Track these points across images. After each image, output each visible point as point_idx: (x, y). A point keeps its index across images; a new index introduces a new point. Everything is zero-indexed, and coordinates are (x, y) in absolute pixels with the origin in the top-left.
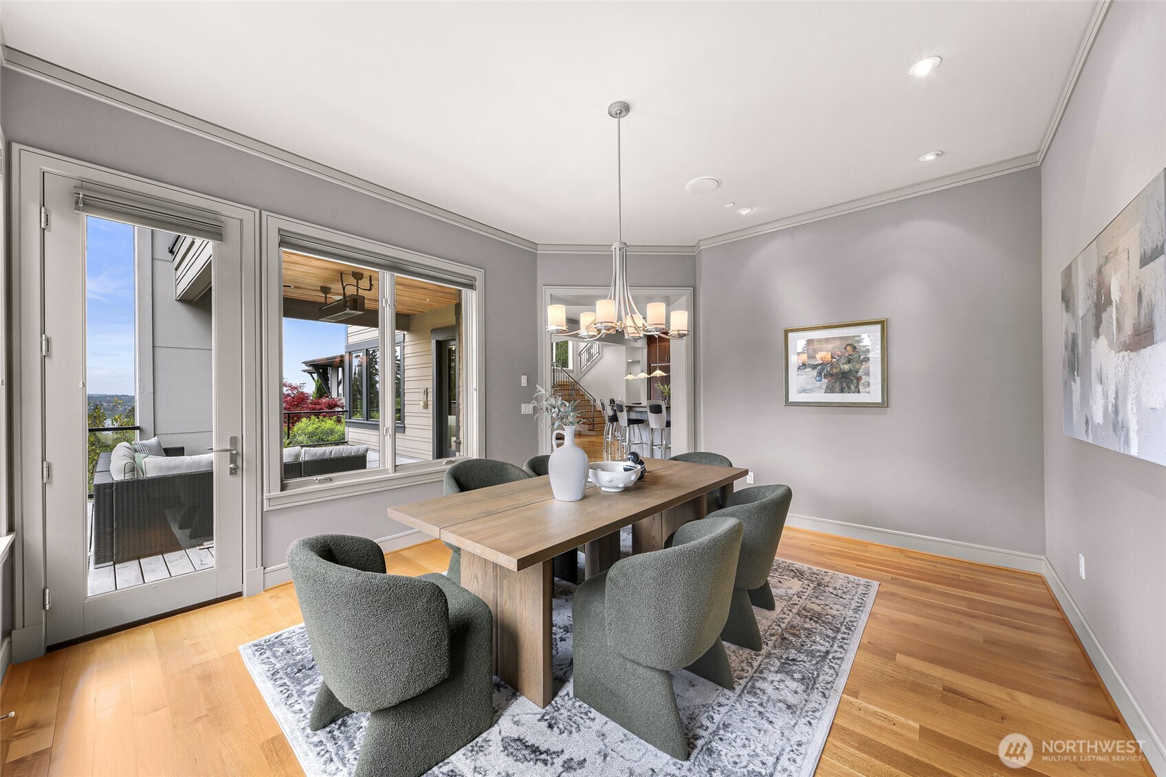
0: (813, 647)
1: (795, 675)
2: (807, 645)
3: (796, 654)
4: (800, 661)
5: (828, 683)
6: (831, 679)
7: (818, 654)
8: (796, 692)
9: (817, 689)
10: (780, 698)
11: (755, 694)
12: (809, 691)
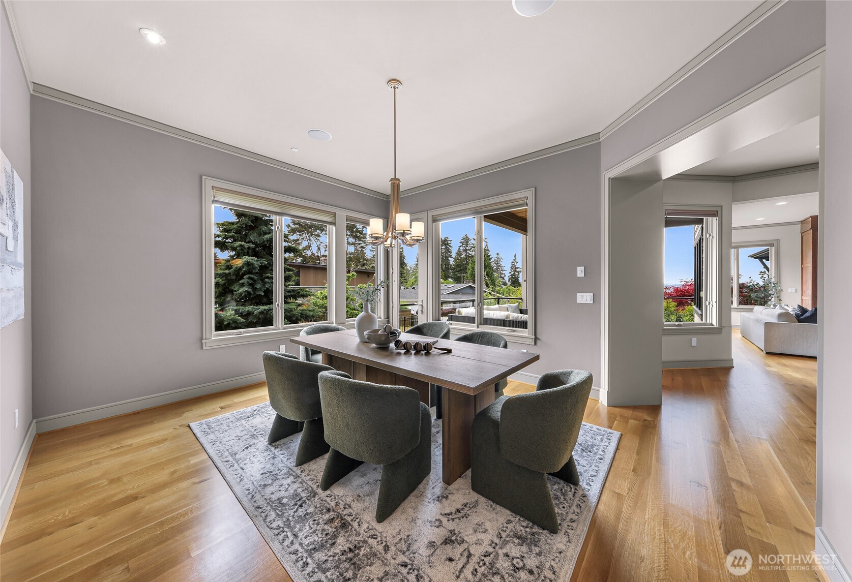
0: (308, 528)
1: (287, 500)
2: (313, 524)
3: (306, 510)
4: (297, 510)
5: (266, 516)
6: (268, 520)
7: (298, 526)
8: (273, 493)
9: (267, 507)
10: (274, 484)
11: (285, 474)
12: (268, 501)
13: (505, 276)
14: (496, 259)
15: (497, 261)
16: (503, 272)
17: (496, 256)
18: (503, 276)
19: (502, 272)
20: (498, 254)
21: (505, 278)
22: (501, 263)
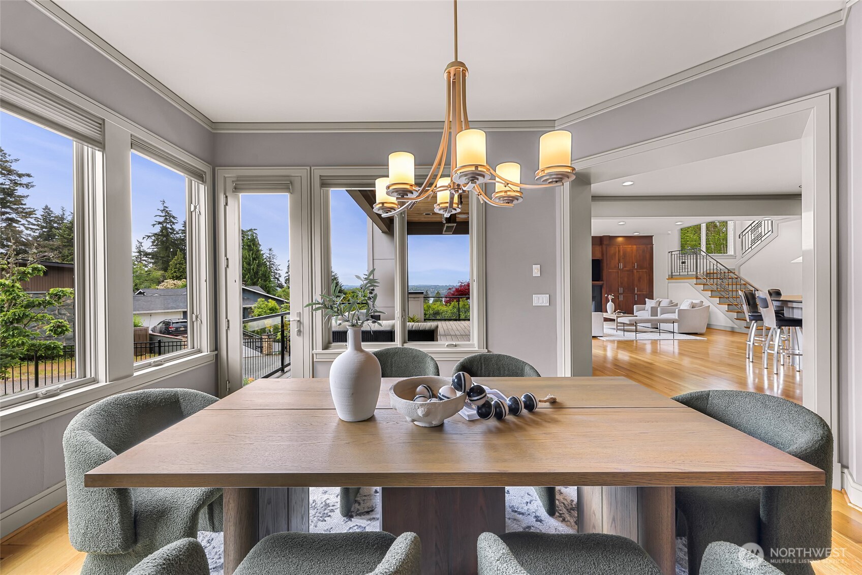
13: (280, 276)
14: (269, 256)
15: (270, 258)
16: (278, 272)
17: (268, 252)
18: (277, 276)
19: (276, 271)
20: (270, 250)
21: (280, 279)
22: (275, 260)
